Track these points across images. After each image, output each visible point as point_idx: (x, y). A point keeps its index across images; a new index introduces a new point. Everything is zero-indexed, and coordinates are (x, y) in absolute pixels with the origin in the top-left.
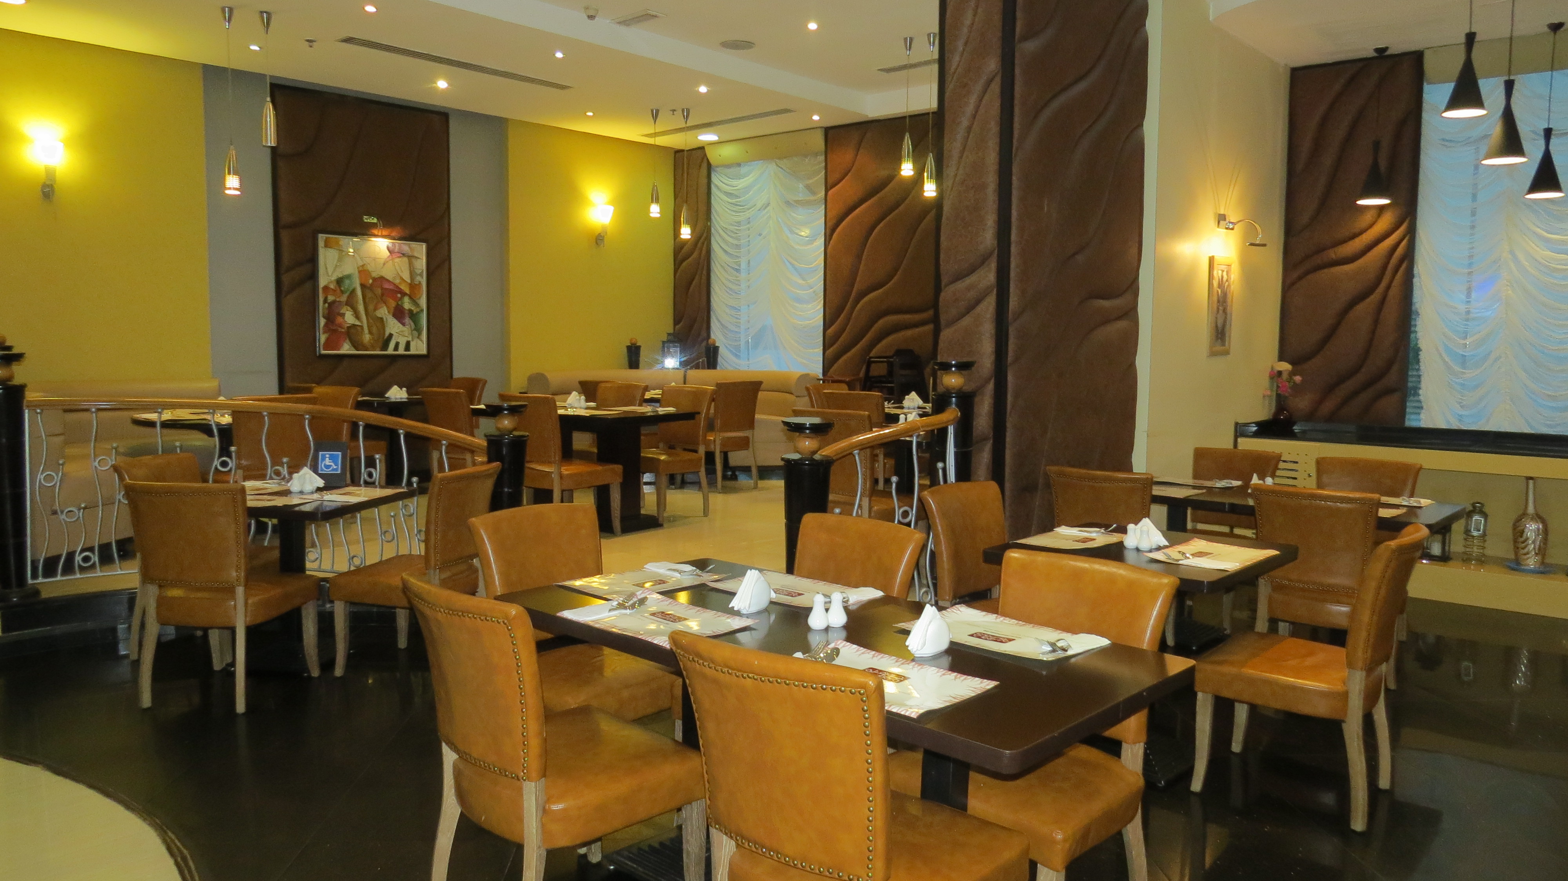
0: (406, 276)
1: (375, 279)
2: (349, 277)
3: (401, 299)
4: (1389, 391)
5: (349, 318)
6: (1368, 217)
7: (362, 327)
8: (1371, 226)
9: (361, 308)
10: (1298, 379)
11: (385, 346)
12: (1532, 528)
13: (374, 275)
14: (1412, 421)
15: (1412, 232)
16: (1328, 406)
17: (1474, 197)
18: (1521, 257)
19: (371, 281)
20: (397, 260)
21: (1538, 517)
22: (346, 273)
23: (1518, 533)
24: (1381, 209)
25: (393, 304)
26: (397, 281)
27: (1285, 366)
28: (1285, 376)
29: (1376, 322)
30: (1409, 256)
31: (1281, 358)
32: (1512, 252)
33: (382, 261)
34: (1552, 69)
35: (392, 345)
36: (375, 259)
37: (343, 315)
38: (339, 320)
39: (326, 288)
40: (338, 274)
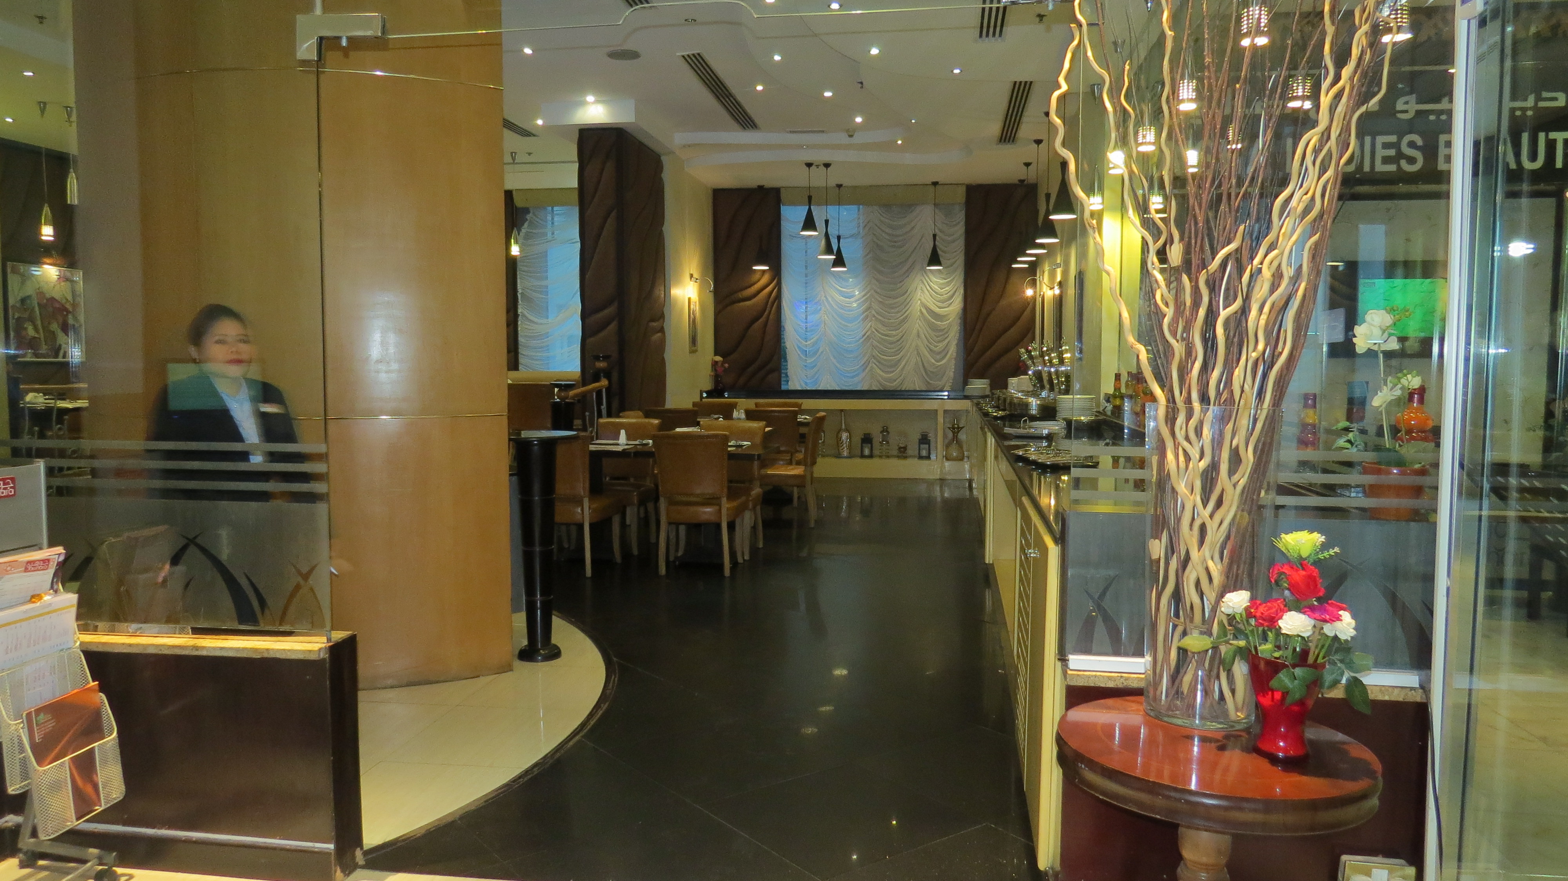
0: (70, 298)
1: (48, 300)
2: (29, 297)
3: (67, 315)
4: (772, 371)
5: (31, 332)
6: (757, 276)
7: (40, 339)
8: (759, 280)
9: (39, 323)
10: (727, 365)
11: (57, 356)
12: (845, 436)
13: (48, 296)
14: (784, 387)
15: (779, 284)
16: (742, 381)
17: (806, 267)
18: (830, 299)
19: (45, 301)
20: (63, 284)
21: (847, 430)
22: (27, 294)
23: (839, 439)
24: (764, 271)
25: (61, 320)
26: (64, 301)
27: (718, 358)
28: (720, 364)
29: (764, 332)
30: (779, 297)
31: (716, 354)
32: (825, 297)
33: (52, 285)
34: (839, 205)
35: (61, 354)
36: (47, 283)
37: (26, 329)
38: (24, 333)
39: (13, 306)
40: (22, 295)
